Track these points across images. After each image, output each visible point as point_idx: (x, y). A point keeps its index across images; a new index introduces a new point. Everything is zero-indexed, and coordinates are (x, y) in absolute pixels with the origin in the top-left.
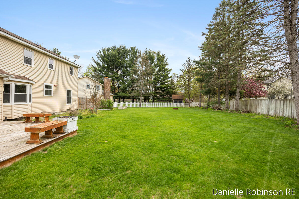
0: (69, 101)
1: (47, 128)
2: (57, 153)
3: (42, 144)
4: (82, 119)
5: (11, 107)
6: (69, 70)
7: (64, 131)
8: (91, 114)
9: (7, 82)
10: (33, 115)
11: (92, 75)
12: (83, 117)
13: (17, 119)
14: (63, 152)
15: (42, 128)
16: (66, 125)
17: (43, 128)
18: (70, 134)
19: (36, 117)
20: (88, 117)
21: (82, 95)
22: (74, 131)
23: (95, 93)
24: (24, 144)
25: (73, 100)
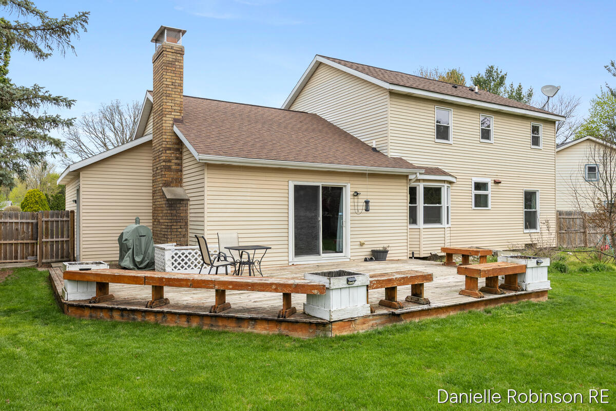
0: (530, 221)
1: (491, 273)
2: (509, 319)
3: (482, 299)
4: (565, 272)
5: (418, 233)
6: (529, 134)
7: (519, 286)
8: (596, 263)
9: (414, 182)
10: (457, 251)
11: (609, 126)
12: (571, 268)
13: (427, 257)
14: (519, 320)
15: (482, 269)
16: (524, 274)
17: (485, 271)
18: (533, 295)
19: (463, 255)
20: (585, 270)
21: (567, 206)
22: (542, 292)
23: (610, 198)
24: (457, 295)
25: (540, 218)
